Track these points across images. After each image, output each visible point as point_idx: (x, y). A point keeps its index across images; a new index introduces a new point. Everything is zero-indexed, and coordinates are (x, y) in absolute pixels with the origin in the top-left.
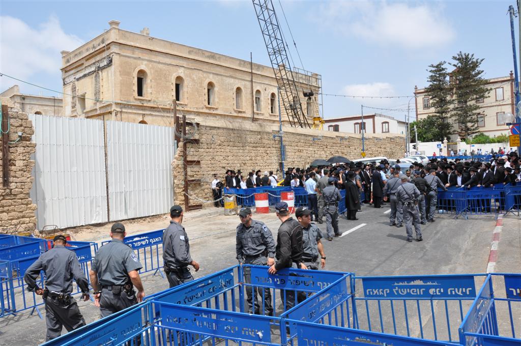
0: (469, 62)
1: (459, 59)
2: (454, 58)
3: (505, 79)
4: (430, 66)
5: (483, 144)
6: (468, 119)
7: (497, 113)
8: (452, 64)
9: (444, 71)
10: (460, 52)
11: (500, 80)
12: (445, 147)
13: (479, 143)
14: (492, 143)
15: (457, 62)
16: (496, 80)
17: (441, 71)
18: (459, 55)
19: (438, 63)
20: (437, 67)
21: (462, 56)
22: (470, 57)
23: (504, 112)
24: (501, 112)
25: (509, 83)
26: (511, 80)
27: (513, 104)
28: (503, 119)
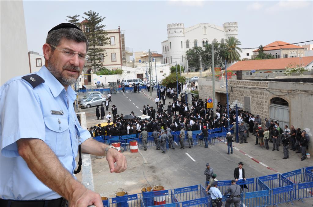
0: (95, 17)
1: (89, 15)
2: (85, 13)
3: (116, 31)
4: (68, 17)
5: (107, 75)
6: (96, 57)
7: (111, 53)
8: (85, 18)
9: (78, 22)
10: (91, 11)
11: (112, 31)
12: (83, 77)
13: (104, 75)
14: (112, 74)
15: (88, 17)
16: (110, 31)
17: (75, 21)
18: (89, 12)
19: (74, 15)
20: (73, 18)
21: (91, 13)
22: (96, 14)
23: (116, 53)
24: (114, 53)
25: (118, 34)
26: (119, 32)
27: (120, 48)
28: (115, 58)
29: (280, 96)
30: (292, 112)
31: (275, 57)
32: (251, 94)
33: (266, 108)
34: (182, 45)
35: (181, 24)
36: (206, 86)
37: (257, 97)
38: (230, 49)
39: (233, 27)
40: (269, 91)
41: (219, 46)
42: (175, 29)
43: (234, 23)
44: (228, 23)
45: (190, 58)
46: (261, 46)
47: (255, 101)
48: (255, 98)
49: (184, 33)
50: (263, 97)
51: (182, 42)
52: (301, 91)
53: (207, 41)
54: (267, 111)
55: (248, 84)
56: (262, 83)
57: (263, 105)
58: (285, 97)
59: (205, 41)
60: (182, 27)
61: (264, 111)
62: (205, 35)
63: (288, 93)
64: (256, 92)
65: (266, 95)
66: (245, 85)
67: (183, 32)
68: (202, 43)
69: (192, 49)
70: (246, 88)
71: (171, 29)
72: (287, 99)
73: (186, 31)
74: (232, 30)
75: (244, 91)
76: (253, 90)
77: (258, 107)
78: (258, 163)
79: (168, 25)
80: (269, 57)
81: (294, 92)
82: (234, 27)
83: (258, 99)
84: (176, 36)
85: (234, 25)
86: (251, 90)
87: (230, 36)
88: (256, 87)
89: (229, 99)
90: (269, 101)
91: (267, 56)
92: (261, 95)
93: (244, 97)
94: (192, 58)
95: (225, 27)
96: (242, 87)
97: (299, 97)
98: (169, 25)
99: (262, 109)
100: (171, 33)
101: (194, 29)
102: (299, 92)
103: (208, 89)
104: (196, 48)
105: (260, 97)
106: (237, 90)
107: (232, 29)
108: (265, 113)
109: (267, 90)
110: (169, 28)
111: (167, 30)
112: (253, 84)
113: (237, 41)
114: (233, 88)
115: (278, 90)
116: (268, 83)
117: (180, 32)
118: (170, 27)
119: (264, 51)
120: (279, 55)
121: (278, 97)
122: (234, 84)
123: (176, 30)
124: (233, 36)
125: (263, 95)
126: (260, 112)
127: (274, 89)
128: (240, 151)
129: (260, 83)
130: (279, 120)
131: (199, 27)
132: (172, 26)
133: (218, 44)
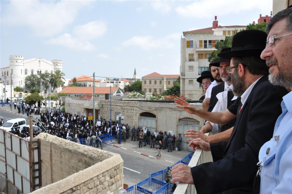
29: (149, 111)
30: (159, 121)
31: (83, 85)
32: (122, 110)
33: (136, 120)
34: (22, 72)
35: (21, 57)
36: (74, 104)
37: (128, 112)
38: (57, 78)
40: (139, 108)
41: (50, 75)
42: (16, 59)
43: (60, 61)
44: (56, 60)
45: (28, 83)
46: (75, 78)
47: (125, 115)
48: (126, 112)
49: (23, 64)
50: (133, 112)
51: (22, 70)
52: (166, 108)
53: (40, 71)
54: (137, 121)
55: (119, 103)
56: (132, 102)
57: (133, 117)
58: (153, 112)
59: (39, 71)
61: (134, 121)
62: (39, 66)
63: (156, 109)
64: (126, 109)
65: (136, 110)
66: (116, 103)
67: (23, 62)
68: (37, 72)
69: (30, 75)
70: (117, 105)
71: (13, 59)
72: (155, 114)
73: (25, 62)
75: (114, 108)
76: (124, 107)
77: (128, 119)
78: (148, 156)
79: (11, 56)
80: (80, 85)
81: (161, 108)
83: (128, 113)
84: (17, 65)
85: (60, 62)
86: (122, 107)
87: (57, 69)
88: (126, 105)
89: (99, 113)
90: (138, 115)
91: (79, 85)
92: (131, 110)
93: (114, 112)
94: (29, 82)
95: (54, 63)
96: (113, 105)
97: (165, 112)
99: (132, 120)
100: (12, 62)
101: (31, 61)
102: (165, 109)
103: (76, 106)
104: (32, 75)
105: (130, 112)
106: (107, 107)
107: (59, 64)
108: (135, 123)
109: (137, 107)
111: (10, 59)
112: (124, 103)
113: (62, 73)
114: (103, 106)
115: (147, 108)
116: (137, 103)
117: (21, 62)
119: (76, 81)
120: (86, 85)
121: (147, 112)
122: (105, 103)
124: (59, 69)
125: (133, 110)
126: (130, 122)
127: (143, 107)
128: (127, 150)
129: (131, 102)
130: (148, 127)
131: (35, 60)
132: (14, 57)
133: (49, 74)
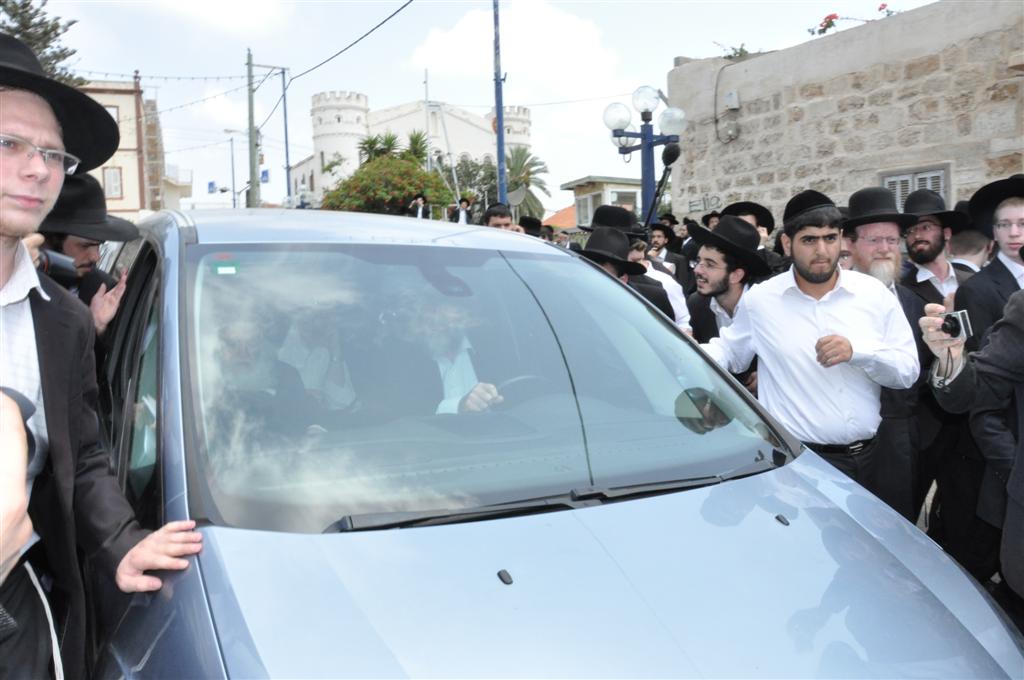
3: (123, 87)
11: (110, 87)
23: (120, 168)
24: (114, 168)
25: (131, 99)
26: (137, 92)
27: (139, 151)
28: (118, 184)
35: (358, 97)
39: (518, 120)
41: (482, 173)
42: (339, 109)
43: (522, 110)
49: (367, 127)
53: (440, 158)
60: (362, 104)
62: (434, 137)
67: (363, 121)
71: (325, 109)
74: (516, 129)
79: (316, 95)
82: (523, 121)
84: (340, 134)
85: (521, 116)
98: (317, 98)
100: (323, 122)
101: (400, 116)
107: (516, 126)
110: (317, 105)
111: (313, 112)
113: (534, 162)
117: (355, 121)
118: (323, 103)
123: (342, 113)
124: (523, 147)
131: (416, 111)
132: (327, 100)
133: (477, 167)
